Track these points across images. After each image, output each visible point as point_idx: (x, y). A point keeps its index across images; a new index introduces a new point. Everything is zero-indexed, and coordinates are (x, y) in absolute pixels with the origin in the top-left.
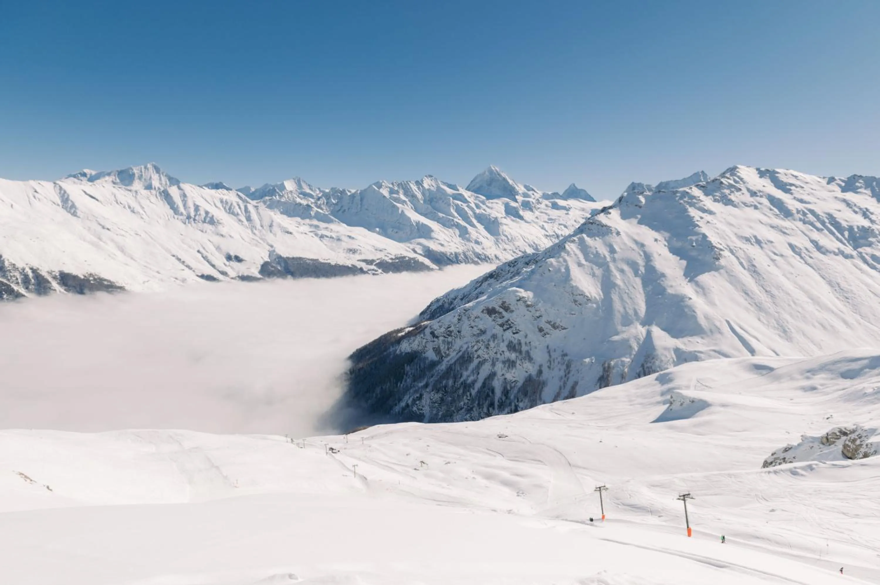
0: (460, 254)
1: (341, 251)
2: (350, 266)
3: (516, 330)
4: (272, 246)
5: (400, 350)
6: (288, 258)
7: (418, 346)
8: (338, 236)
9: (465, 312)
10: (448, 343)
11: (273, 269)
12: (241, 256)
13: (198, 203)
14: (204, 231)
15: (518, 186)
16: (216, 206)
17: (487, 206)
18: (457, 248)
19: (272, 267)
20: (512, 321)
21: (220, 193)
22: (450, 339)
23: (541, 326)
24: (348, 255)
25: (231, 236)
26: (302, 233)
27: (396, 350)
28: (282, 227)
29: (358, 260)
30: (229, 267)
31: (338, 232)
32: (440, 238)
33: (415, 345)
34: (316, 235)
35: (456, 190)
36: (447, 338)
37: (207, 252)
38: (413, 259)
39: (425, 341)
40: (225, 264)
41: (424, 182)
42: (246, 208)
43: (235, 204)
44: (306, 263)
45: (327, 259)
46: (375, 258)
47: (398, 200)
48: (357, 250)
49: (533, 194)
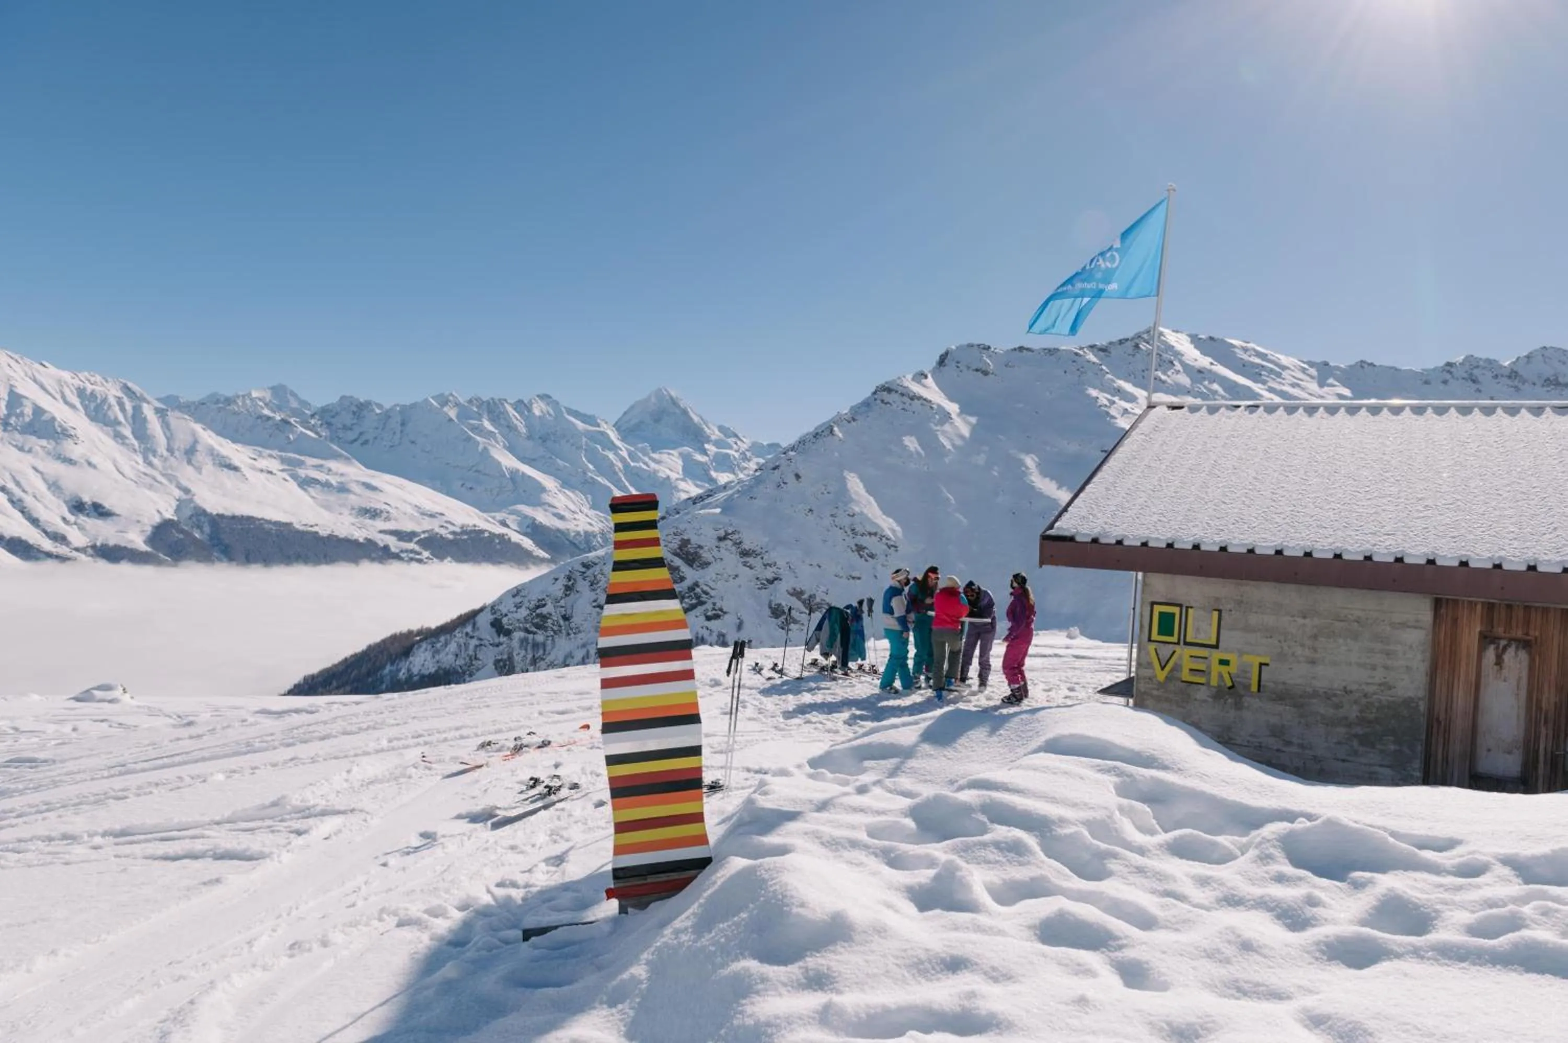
0: (595, 536)
1: (346, 512)
2: (361, 540)
3: (714, 609)
4: (187, 491)
5: (409, 670)
6: (221, 516)
7: (457, 655)
8: (341, 483)
9: (584, 570)
10: (536, 646)
11: (181, 536)
12: (107, 504)
13: (20, 390)
14: (26, 448)
15: (709, 428)
16: (66, 402)
17: (651, 458)
18: (591, 524)
19: (182, 531)
20: (705, 588)
21: (83, 379)
22: (540, 638)
23: (778, 602)
24: (361, 519)
25: (90, 464)
26: (262, 471)
27: (399, 670)
28: (218, 455)
29: (381, 532)
30: (75, 527)
31: (342, 475)
32: (557, 504)
33: (447, 654)
34: (295, 477)
35: (592, 425)
36: (535, 633)
37: (24, 491)
38: (501, 536)
39: (474, 642)
40: (64, 519)
41: (535, 405)
42: (137, 410)
43: (112, 401)
44: (264, 529)
45: (313, 524)
46: (418, 529)
47: (479, 430)
48: (381, 512)
49: (736, 443)
